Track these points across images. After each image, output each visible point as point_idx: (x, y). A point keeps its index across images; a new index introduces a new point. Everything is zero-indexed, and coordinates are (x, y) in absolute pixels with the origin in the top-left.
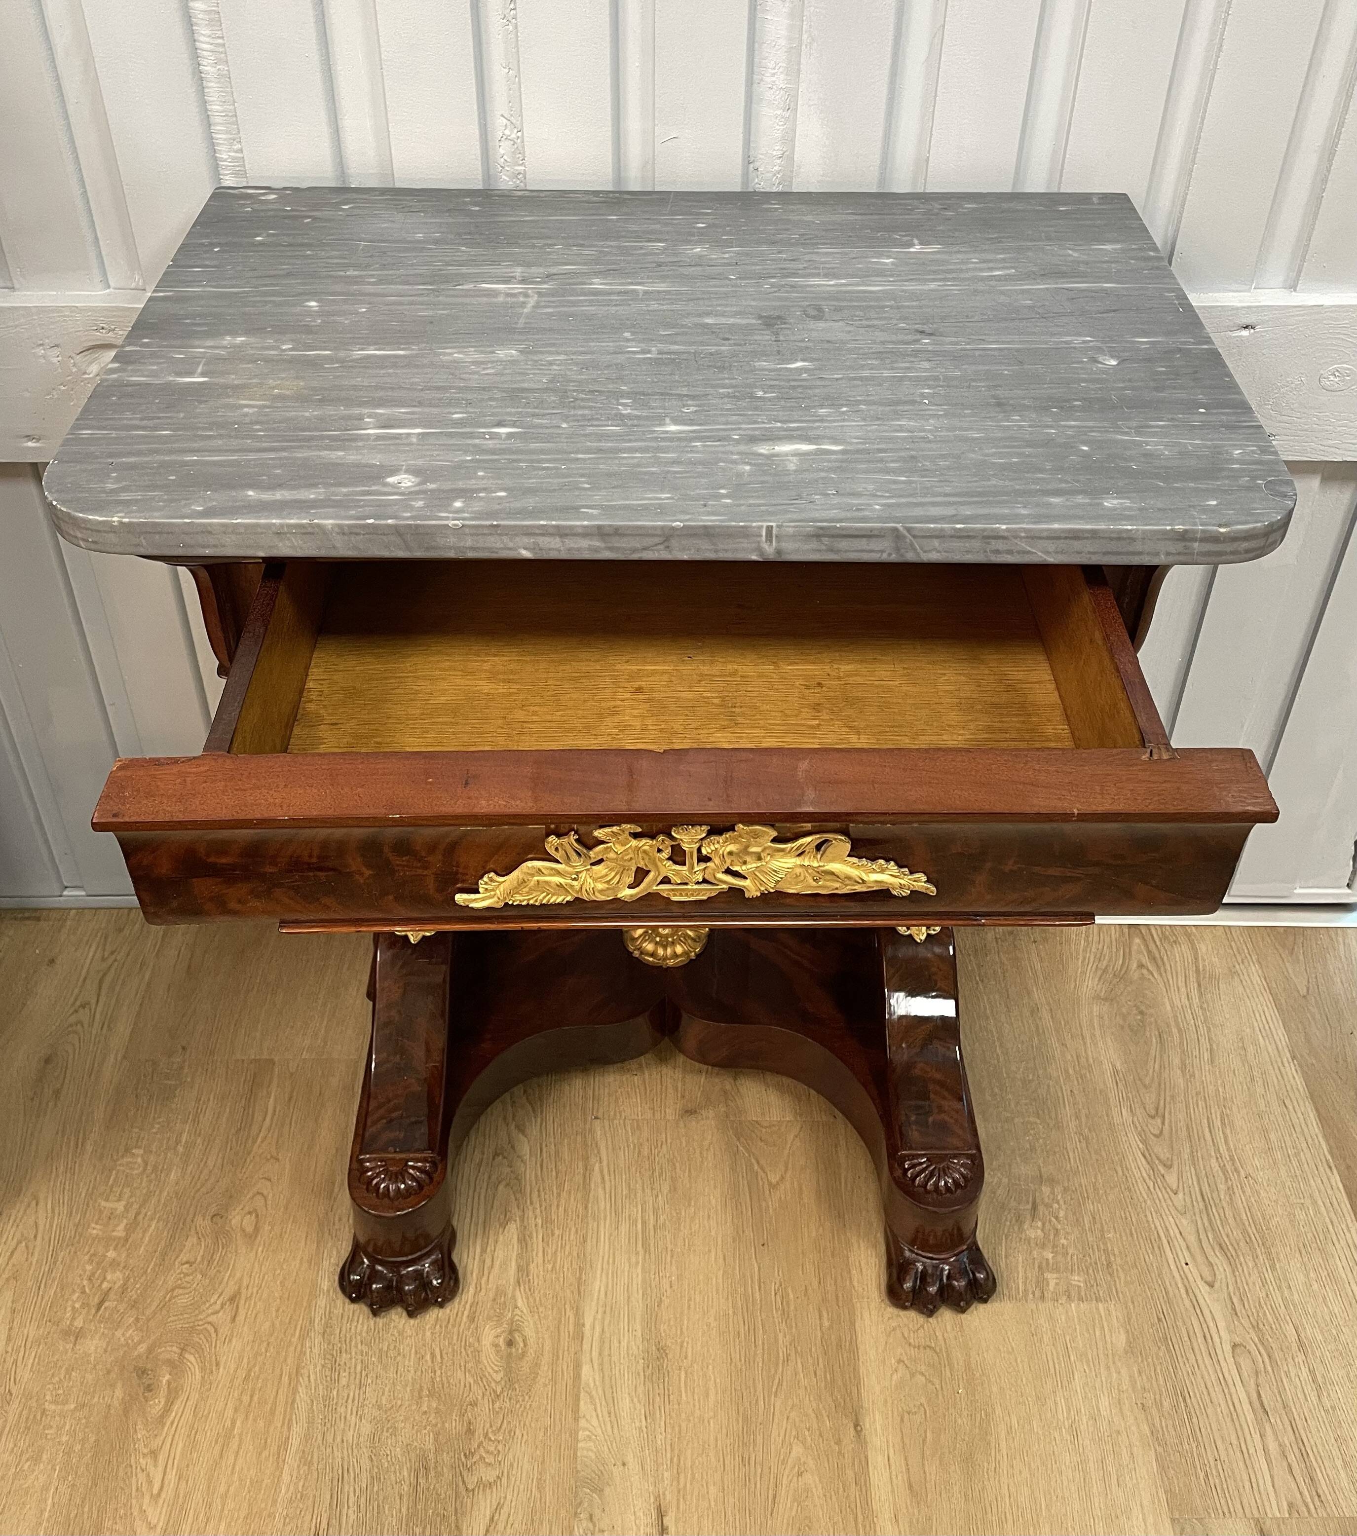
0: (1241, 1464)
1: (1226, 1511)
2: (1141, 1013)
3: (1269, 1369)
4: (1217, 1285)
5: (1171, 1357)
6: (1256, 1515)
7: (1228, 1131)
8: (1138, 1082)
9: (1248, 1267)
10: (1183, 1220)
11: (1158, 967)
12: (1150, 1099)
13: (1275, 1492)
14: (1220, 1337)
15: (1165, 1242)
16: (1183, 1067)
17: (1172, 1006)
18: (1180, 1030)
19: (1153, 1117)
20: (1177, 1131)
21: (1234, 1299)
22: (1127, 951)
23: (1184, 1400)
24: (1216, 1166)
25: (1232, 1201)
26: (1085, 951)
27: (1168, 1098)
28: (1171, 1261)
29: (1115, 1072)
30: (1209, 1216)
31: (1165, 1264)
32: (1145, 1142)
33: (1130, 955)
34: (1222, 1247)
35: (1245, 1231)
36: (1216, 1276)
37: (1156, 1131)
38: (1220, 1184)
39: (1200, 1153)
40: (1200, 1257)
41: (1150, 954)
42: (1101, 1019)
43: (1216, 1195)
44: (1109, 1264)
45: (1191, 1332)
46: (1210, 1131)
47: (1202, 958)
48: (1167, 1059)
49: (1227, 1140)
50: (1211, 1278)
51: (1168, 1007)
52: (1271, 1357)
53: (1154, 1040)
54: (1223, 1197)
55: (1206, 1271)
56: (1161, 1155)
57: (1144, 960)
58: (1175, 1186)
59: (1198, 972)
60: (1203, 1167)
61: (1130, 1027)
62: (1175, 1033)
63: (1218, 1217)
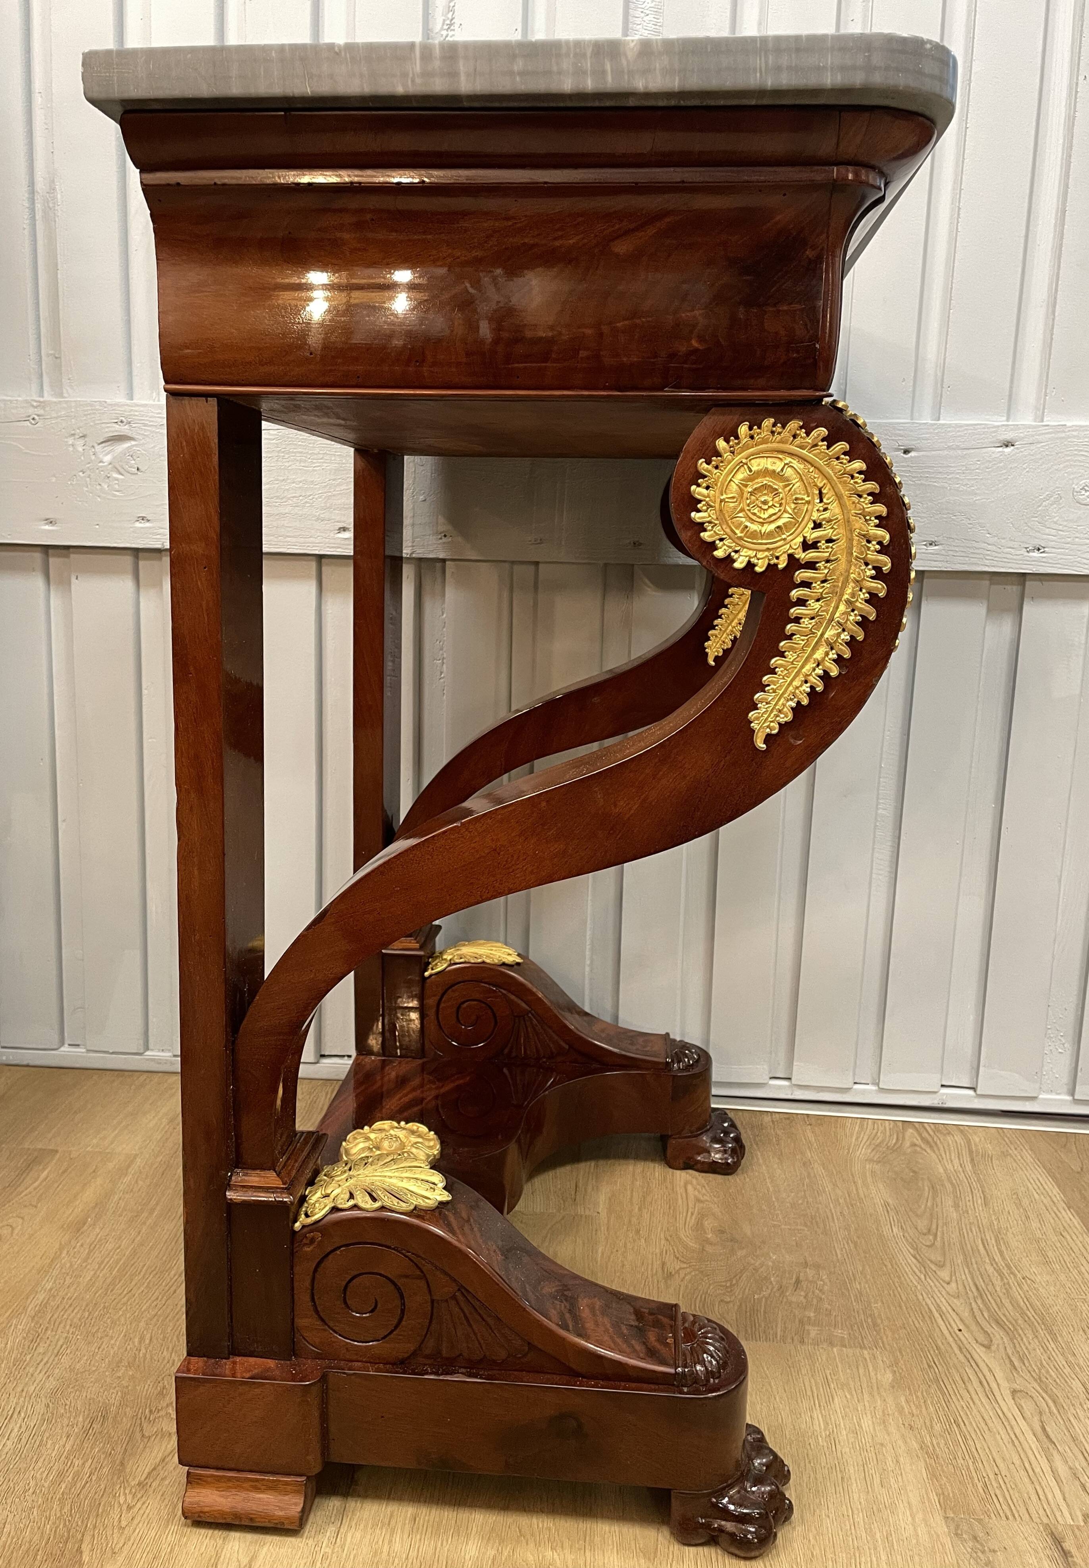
0: (1026, 1480)
1: (1009, 1514)
2: (914, 1172)
3: (1055, 1411)
4: (993, 1348)
5: (943, 1394)
6: (1045, 1520)
7: (1003, 1248)
8: (910, 1213)
9: (1027, 1338)
10: (957, 1302)
11: (931, 1147)
12: (922, 1224)
13: (1068, 1505)
14: (998, 1384)
15: (936, 1315)
16: (956, 1206)
17: (945, 1170)
18: (952, 1184)
19: (924, 1234)
20: (949, 1244)
21: (1013, 1359)
22: (901, 1136)
23: (958, 1426)
24: (990, 1270)
25: (1008, 1293)
26: (859, 1133)
27: (940, 1224)
28: (943, 1328)
29: (886, 1205)
30: (983, 1301)
31: (937, 1329)
32: (916, 1249)
33: (904, 1138)
34: (997, 1322)
35: (1023, 1314)
36: (991, 1341)
37: (928, 1243)
38: (994, 1280)
39: (973, 1260)
40: (974, 1327)
41: (923, 1139)
42: (873, 1173)
43: (990, 1287)
44: (875, 1324)
45: (966, 1378)
46: (984, 1247)
47: (975, 1144)
48: (938, 1200)
49: (1001, 1253)
50: (986, 1343)
51: (941, 1170)
52: (1054, 1402)
53: (926, 1188)
54: (998, 1289)
55: (981, 1338)
56: (933, 1258)
57: (917, 1143)
58: (947, 1279)
59: (971, 1152)
60: (976, 1269)
61: (902, 1179)
62: (948, 1185)
63: (992, 1302)
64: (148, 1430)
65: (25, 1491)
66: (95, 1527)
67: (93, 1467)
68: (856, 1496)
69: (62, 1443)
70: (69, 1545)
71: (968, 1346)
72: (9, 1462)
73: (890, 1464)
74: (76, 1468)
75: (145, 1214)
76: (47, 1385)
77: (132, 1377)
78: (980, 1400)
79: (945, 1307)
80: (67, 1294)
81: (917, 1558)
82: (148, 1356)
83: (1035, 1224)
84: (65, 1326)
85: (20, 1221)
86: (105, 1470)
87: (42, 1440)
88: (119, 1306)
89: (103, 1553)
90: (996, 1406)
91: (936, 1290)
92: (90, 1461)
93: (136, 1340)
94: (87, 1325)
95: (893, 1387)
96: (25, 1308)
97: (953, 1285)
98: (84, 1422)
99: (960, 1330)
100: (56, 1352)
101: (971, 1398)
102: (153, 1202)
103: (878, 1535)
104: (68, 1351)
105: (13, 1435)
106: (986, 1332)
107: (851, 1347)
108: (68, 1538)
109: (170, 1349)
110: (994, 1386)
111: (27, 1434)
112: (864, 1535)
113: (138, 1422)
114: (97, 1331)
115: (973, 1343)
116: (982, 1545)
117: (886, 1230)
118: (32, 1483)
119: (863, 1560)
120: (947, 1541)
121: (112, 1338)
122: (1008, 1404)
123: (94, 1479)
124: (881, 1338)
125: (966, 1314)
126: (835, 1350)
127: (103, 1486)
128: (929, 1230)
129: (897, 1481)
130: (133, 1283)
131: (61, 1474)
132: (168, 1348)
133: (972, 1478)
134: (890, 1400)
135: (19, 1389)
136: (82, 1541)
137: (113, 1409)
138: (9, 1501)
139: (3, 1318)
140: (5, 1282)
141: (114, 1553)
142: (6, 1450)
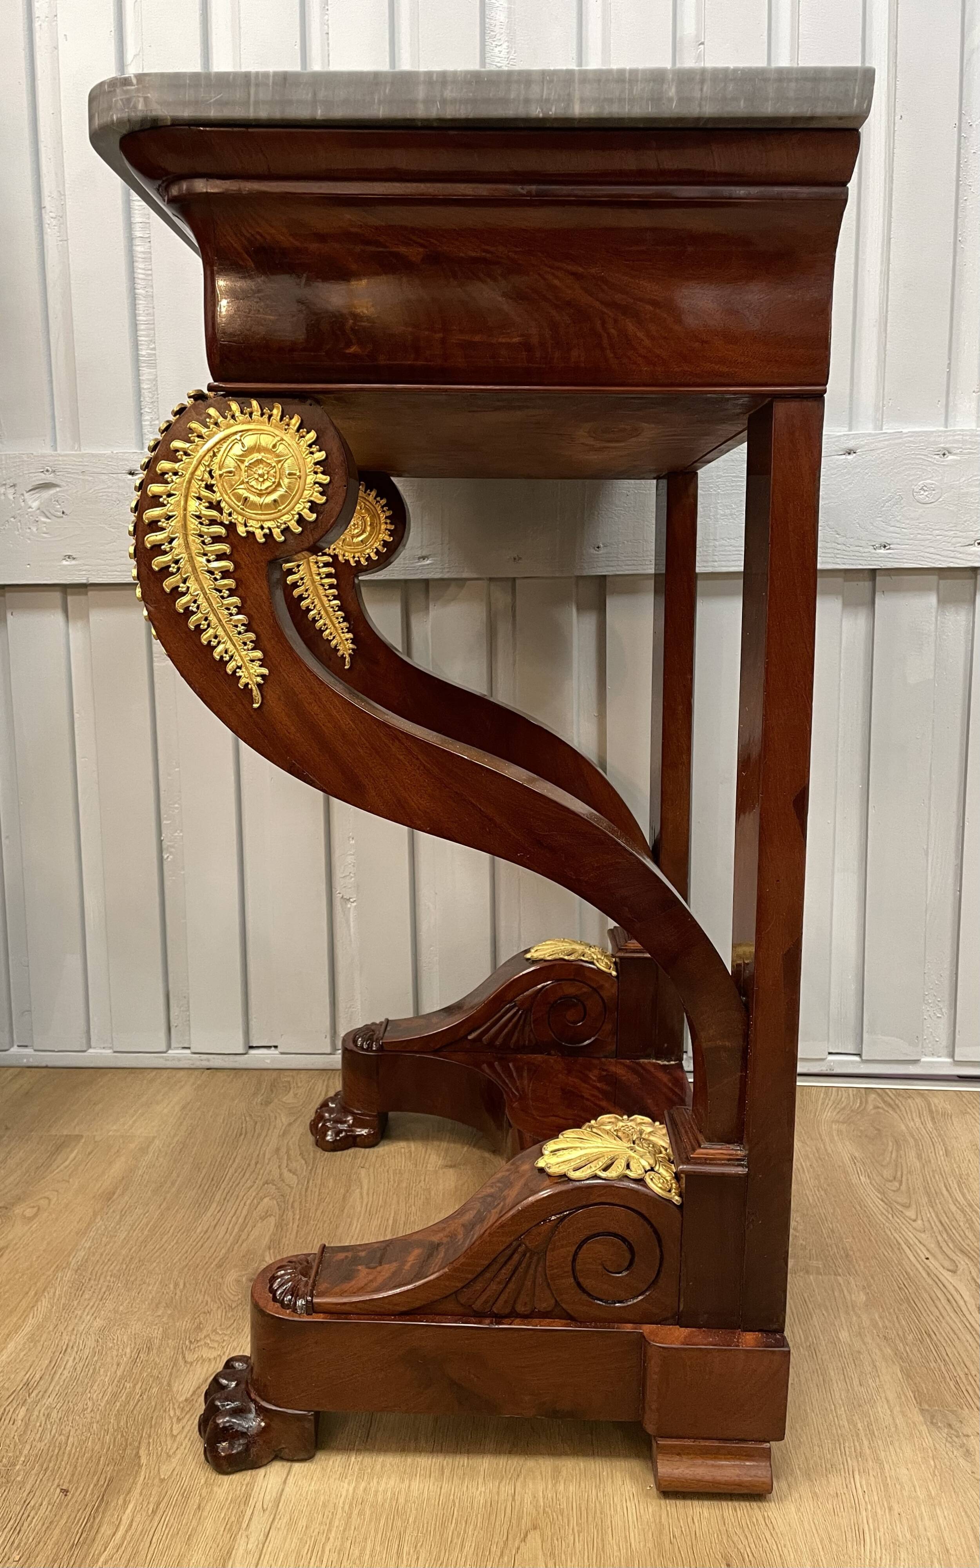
2: (878, 1130)
4: (959, 1272)
5: (914, 1311)
7: (965, 1191)
8: (876, 1164)
10: (923, 1235)
11: (894, 1109)
12: (887, 1173)
14: (965, 1301)
15: (904, 1247)
16: (919, 1157)
17: (907, 1126)
18: (914, 1138)
19: (891, 1181)
20: (914, 1189)
21: (978, 1280)
22: (864, 1100)
23: (929, 1336)
24: (953, 1208)
26: (824, 1099)
27: (905, 1172)
28: (912, 1258)
29: (853, 1158)
30: (947, 1233)
31: (906, 1259)
32: (884, 1193)
33: (867, 1102)
34: (962, 1251)
36: (957, 1266)
37: (895, 1189)
38: (958, 1217)
39: (937, 1201)
40: (940, 1256)
41: (885, 1102)
42: (839, 1132)
43: (954, 1223)
44: (847, 1256)
45: (934, 1298)
46: (947, 1190)
47: (935, 1106)
48: (902, 1152)
49: (963, 1195)
50: (951, 1268)
51: (903, 1128)
53: (891, 1144)
54: (961, 1224)
55: (947, 1264)
56: (899, 1200)
57: (880, 1105)
58: (914, 1217)
59: (931, 1112)
60: (940, 1208)
61: (866, 1136)
62: (912, 1142)
63: (957, 1235)
64: (190, 1357)
65: (84, 1410)
66: (149, 1437)
67: (144, 1387)
68: (837, 1393)
69: (113, 1370)
70: (128, 1451)
71: (935, 1271)
72: (67, 1387)
73: (868, 1369)
74: (128, 1390)
75: (169, 1184)
76: (95, 1324)
77: (170, 1316)
78: (949, 1315)
79: (912, 1240)
80: (105, 1251)
81: (897, 1444)
82: (184, 1298)
84: (105, 1277)
85: (55, 1193)
86: (155, 1390)
87: (95, 1369)
88: (153, 1259)
89: (159, 1457)
90: (964, 1320)
91: (904, 1227)
92: (140, 1384)
93: (172, 1286)
94: (126, 1275)
95: (867, 1306)
96: (68, 1264)
97: (919, 1222)
98: (132, 1352)
99: (927, 1259)
100: (100, 1297)
101: (941, 1314)
102: (174, 1175)
103: (859, 1425)
104: (111, 1297)
105: (68, 1366)
106: (952, 1260)
107: (825, 1274)
108: (126, 1446)
109: (203, 1293)
110: (961, 1303)
111: (81, 1364)
112: (846, 1424)
113: (180, 1350)
114: (136, 1279)
115: (941, 1269)
116: (957, 1431)
117: (855, 1180)
118: (90, 1404)
119: (848, 1446)
120: (924, 1428)
121: (149, 1285)
122: (974, 1318)
123: (145, 1397)
124: (854, 1267)
125: (933, 1246)
126: (811, 1277)
127: (153, 1403)
128: (895, 1178)
129: (875, 1382)
130: (164, 1240)
131: (115, 1395)
132: (201, 1291)
133: (944, 1378)
134: (864, 1317)
135: (70, 1329)
136: (139, 1448)
137: (157, 1342)
138: (70, 1418)
139: (50, 1272)
140: (48, 1244)
141: (169, 1456)
142: (63, 1377)
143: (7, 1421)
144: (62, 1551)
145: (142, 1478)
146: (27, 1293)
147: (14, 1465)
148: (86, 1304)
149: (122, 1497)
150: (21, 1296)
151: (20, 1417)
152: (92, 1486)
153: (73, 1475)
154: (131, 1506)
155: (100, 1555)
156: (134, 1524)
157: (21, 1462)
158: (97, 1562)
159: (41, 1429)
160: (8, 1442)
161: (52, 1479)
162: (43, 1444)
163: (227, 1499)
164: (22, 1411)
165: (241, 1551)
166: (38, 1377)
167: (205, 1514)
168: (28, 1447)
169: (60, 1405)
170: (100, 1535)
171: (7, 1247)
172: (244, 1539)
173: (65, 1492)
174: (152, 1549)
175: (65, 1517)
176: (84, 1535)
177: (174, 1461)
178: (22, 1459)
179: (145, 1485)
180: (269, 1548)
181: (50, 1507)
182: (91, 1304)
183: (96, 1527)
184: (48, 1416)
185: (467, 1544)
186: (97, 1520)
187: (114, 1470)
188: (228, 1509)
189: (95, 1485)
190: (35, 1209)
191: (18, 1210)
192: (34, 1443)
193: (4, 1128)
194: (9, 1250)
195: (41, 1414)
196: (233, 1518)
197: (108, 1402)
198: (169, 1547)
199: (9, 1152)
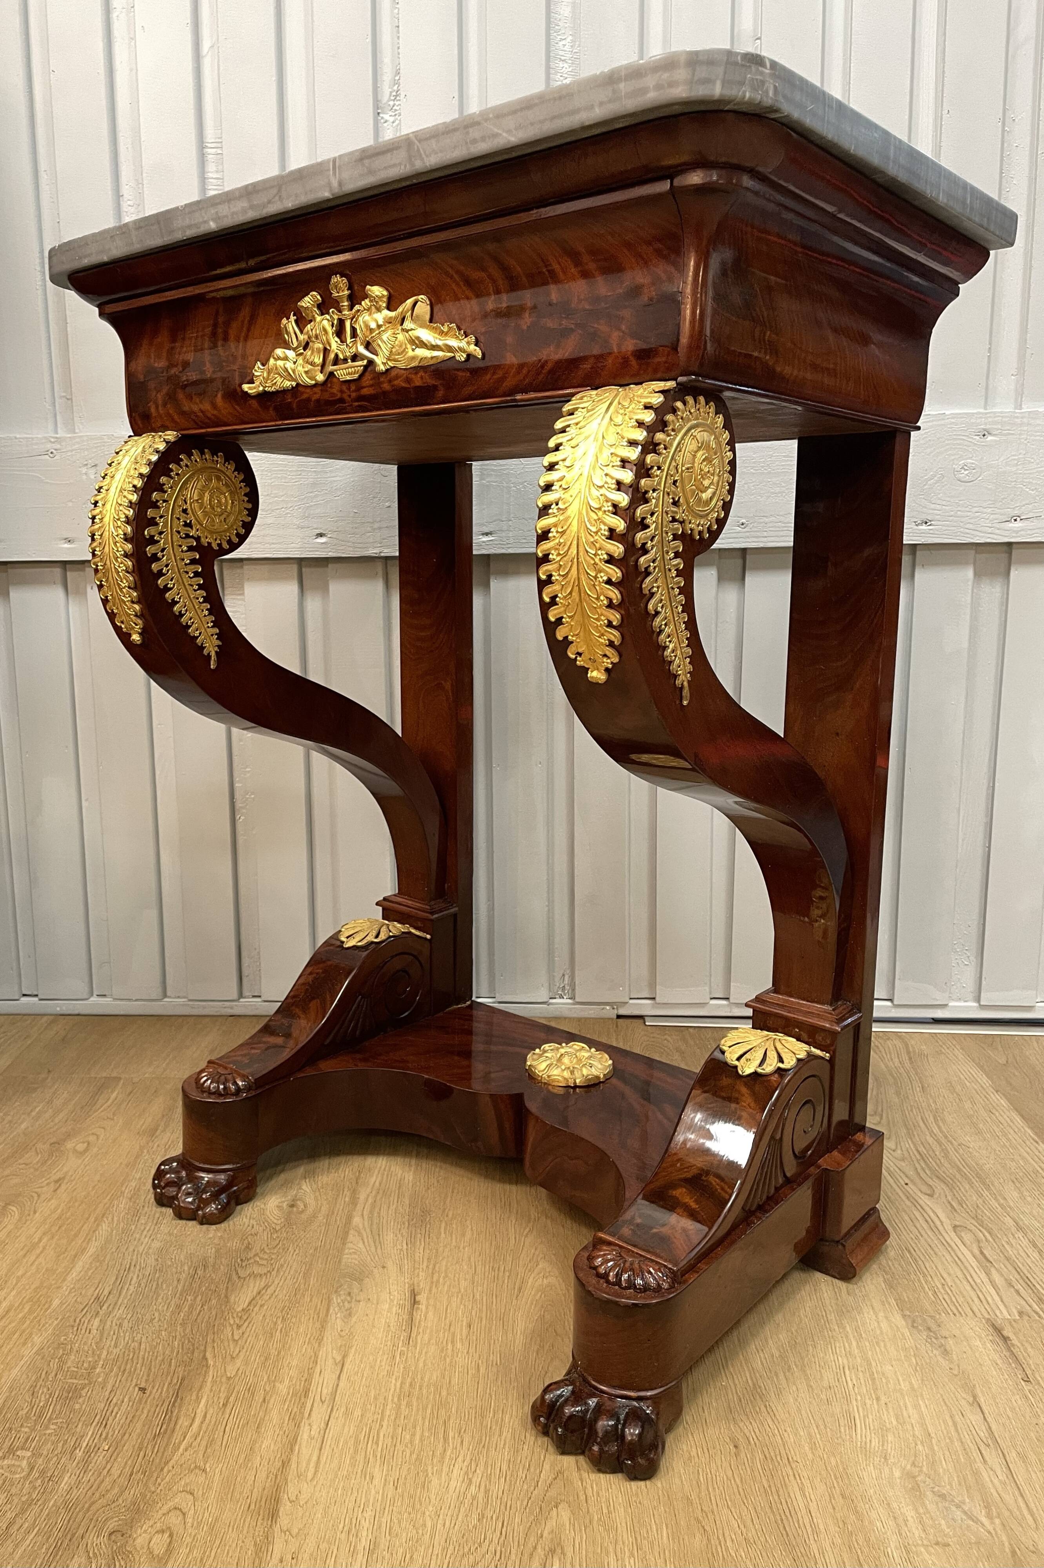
0: (968, 1288)
1: (956, 1311)
3: (991, 1239)
4: (935, 1196)
6: (987, 1316)
7: (941, 1124)
9: (965, 1188)
13: (1005, 1306)
14: (941, 1221)
16: (898, 1093)
17: (887, 1067)
18: (893, 1077)
20: (894, 1122)
21: (953, 1204)
23: (909, 1252)
24: (930, 1139)
25: (946, 1156)
27: (885, 1108)
30: (925, 1162)
34: (938, 1177)
35: (959, 1170)
36: (933, 1191)
38: (933, 1147)
40: (918, 1181)
43: (931, 1152)
45: (913, 1218)
46: (924, 1123)
47: (912, 1046)
48: (882, 1089)
49: (939, 1127)
50: (929, 1192)
51: (883, 1066)
52: (990, 1233)
54: (937, 1153)
55: (925, 1188)
58: (893, 1147)
59: (908, 1053)
60: (918, 1139)
62: (891, 1080)
63: (933, 1163)
65: (152, 1320)
66: (214, 1341)
67: (204, 1300)
68: (828, 1302)
69: (174, 1285)
70: (196, 1354)
71: (914, 1195)
72: (134, 1301)
74: (190, 1302)
78: (926, 1233)
79: (893, 1168)
81: (882, 1344)
83: (968, 1105)
85: (103, 1130)
86: (214, 1302)
87: (158, 1284)
89: (224, 1358)
90: (940, 1237)
92: (200, 1297)
96: (122, 1193)
97: (899, 1152)
99: (907, 1184)
101: (919, 1232)
103: (848, 1328)
105: (133, 1282)
106: (929, 1185)
108: (194, 1350)
110: (938, 1223)
111: (145, 1281)
115: (919, 1193)
116: (934, 1333)
118: (157, 1314)
119: (838, 1345)
120: (905, 1331)
122: (951, 1237)
123: (206, 1308)
125: (911, 1173)
127: (214, 1313)
128: (875, 1113)
131: (179, 1307)
133: (923, 1288)
135: (131, 1249)
136: (205, 1351)
137: (211, 1260)
138: (140, 1327)
139: (106, 1200)
140: (101, 1175)
141: (233, 1358)
142: (130, 1292)
143: (83, 1331)
144: (146, 1441)
145: (211, 1377)
146: (87, 1219)
147: (94, 1368)
148: (142, 1228)
149: (194, 1394)
150: (82, 1222)
151: (95, 1327)
152: (166, 1385)
153: (148, 1376)
154: (203, 1401)
155: (180, 1443)
156: (208, 1416)
157: (100, 1366)
158: (179, 1448)
159: (115, 1337)
160: (86, 1348)
161: (130, 1379)
162: (118, 1349)
163: (289, 1393)
164: (96, 1322)
165: (305, 1436)
166: (106, 1292)
167: (271, 1406)
168: (105, 1353)
169: (129, 1316)
170: (178, 1427)
171: (64, 1178)
172: (307, 1427)
173: (143, 1390)
174: (226, 1437)
175: (145, 1412)
176: (164, 1427)
177: (238, 1362)
178: (101, 1362)
179: (214, 1382)
180: (330, 1434)
181: (131, 1404)
182: (148, 1228)
183: (174, 1419)
184: (120, 1325)
185: (505, 1430)
186: (175, 1414)
187: (184, 1371)
188: (291, 1401)
189: (170, 1384)
190: (86, 1144)
191: (69, 1145)
192: (111, 1349)
193: (46, 1071)
194: (65, 1181)
195: (114, 1324)
196: (295, 1409)
197: (173, 1313)
198: (241, 1435)
199: (54, 1093)
